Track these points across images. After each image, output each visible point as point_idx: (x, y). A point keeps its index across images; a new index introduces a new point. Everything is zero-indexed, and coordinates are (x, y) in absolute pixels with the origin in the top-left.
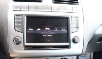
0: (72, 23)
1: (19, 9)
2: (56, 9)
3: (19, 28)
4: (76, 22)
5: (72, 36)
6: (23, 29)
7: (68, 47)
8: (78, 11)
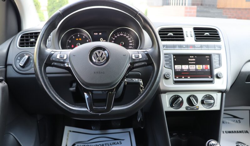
0: (215, 59)
1: (166, 48)
2: (199, 48)
3: (167, 65)
4: (218, 59)
5: (216, 72)
6: (171, 66)
7: (212, 82)
8: (220, 48)
